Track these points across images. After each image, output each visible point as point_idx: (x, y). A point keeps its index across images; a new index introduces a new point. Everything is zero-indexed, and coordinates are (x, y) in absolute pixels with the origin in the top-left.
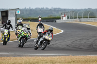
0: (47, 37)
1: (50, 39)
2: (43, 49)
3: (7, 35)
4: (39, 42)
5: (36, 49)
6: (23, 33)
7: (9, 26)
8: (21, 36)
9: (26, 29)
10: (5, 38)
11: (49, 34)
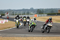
0: (49, 25)
2: (48, 33)
4: (45, 28)
5: (43, 32)
6: (33, 23)
7: (18, 18)
8: (31, 25)
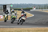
0: (23, 18)
1: (25, 19)
3: (6, 17)
9: (15, 14)
10: (5, 19)
11: (24, 17)
